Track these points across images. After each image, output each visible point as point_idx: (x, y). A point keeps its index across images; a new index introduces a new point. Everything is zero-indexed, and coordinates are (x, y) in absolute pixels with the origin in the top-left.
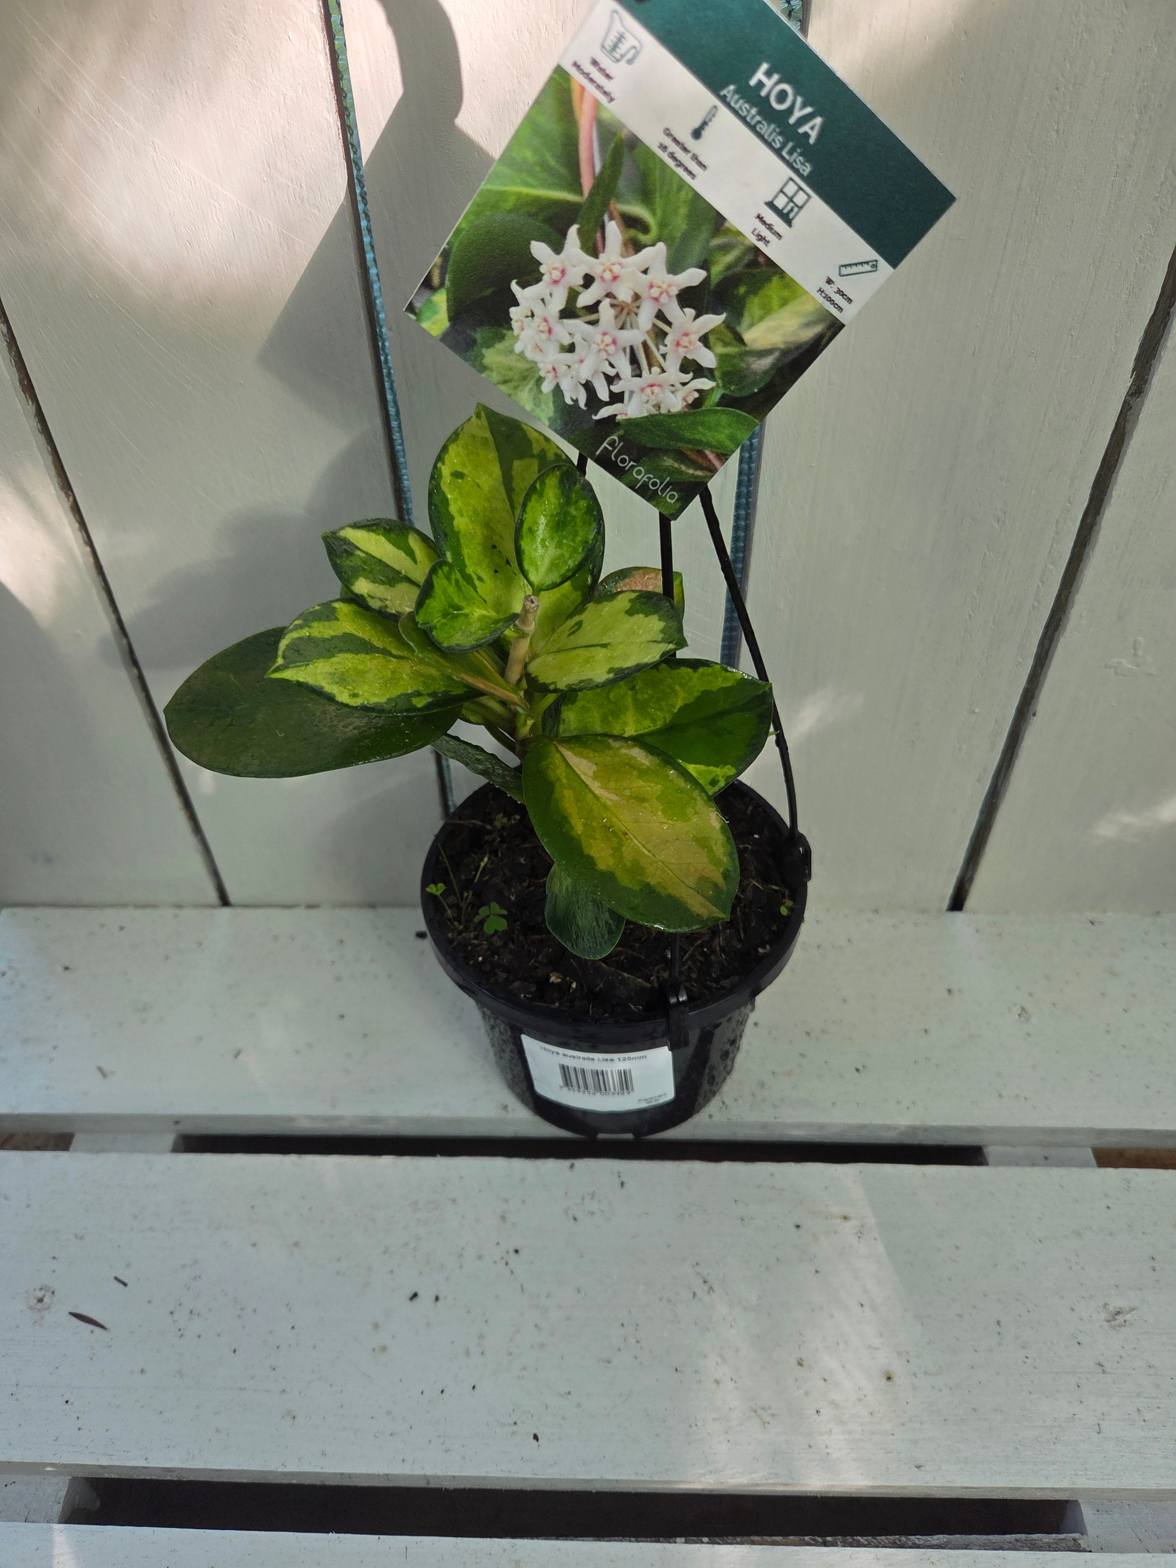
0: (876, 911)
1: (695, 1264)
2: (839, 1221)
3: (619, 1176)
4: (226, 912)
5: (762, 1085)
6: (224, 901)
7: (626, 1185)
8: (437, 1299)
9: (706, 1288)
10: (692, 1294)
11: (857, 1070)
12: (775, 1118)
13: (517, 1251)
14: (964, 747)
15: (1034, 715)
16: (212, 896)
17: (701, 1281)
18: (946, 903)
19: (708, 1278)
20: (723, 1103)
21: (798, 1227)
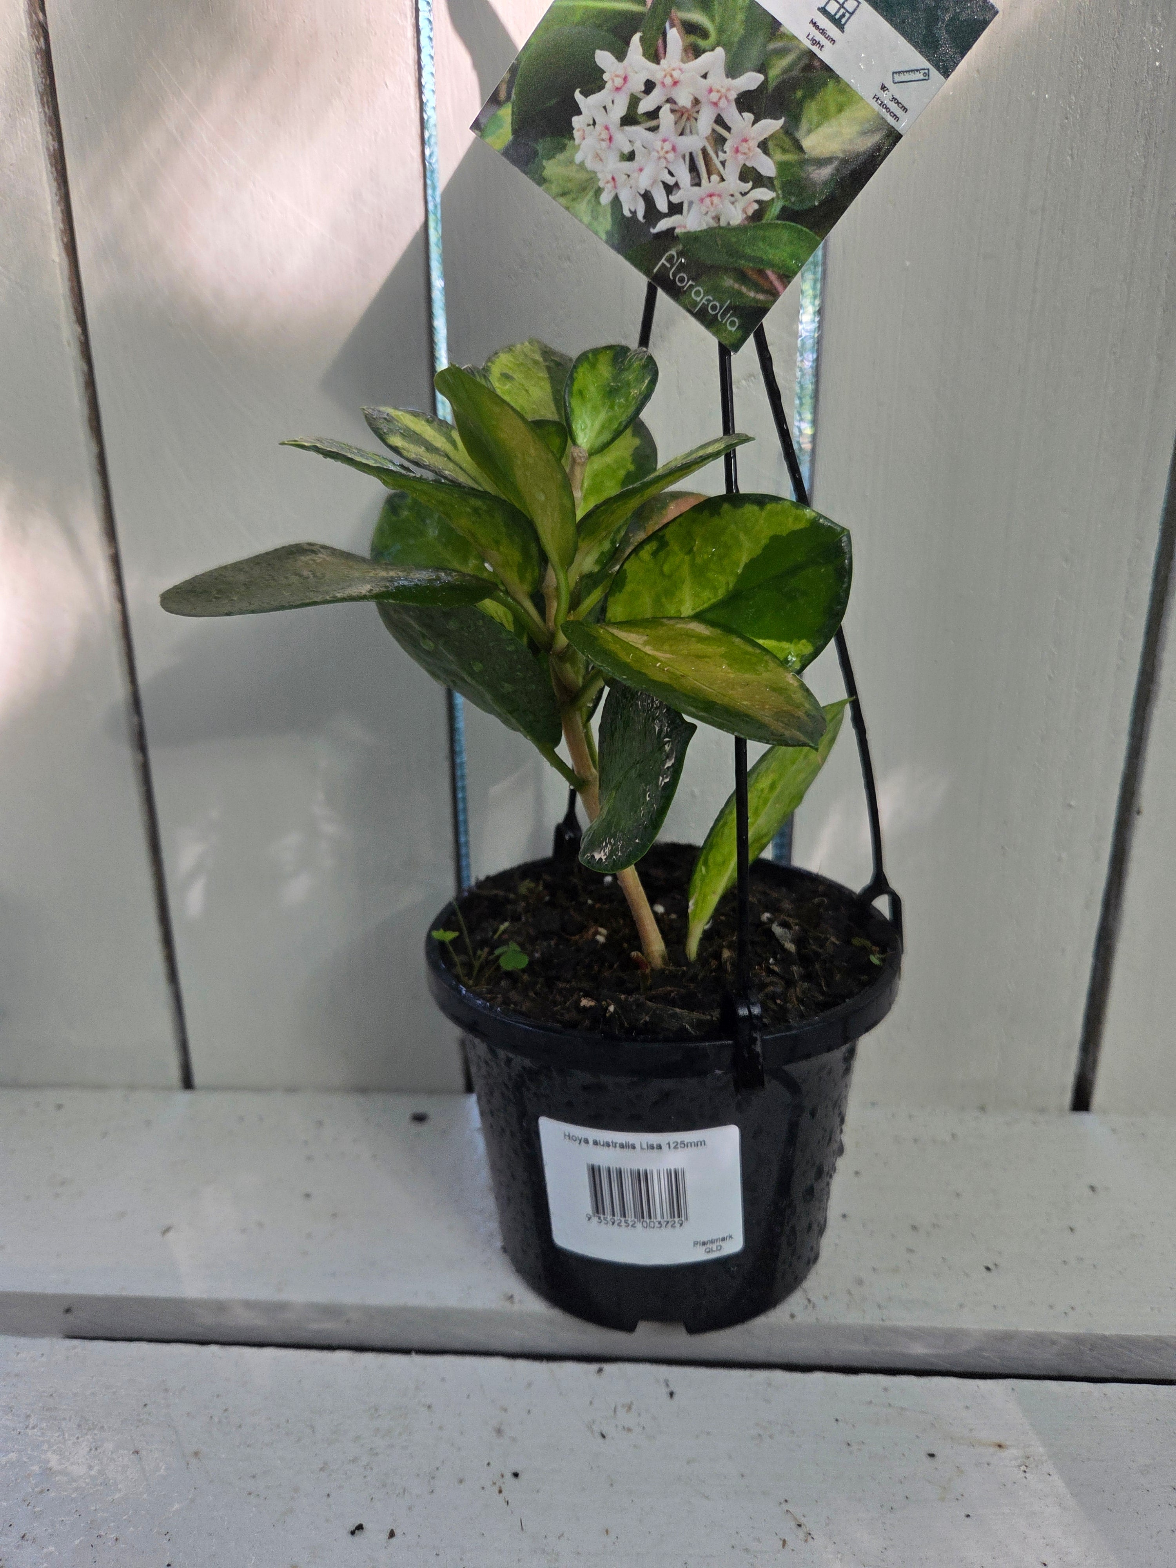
0: (983, 1109)
1: (782, 1501)
2: (992, 1450)
3: (667, 1385)
4: (186, 1096)
5: (860, 1282)
6: (188, 1083)
7: (676, 1397)
8: (392, 1534)
9: (801, 1534)
10: (781, 1543)
11: (988, 1269)
12: (883, 1320)
13: (516, 1475)
14: (1064, 855)
15: (1139, 813)
16: (174, 1074)
17: (793, 1524)
18: (1068, 1097)
19: (803, 1520)
20: (809, 1300)
21: (932, 1455)
